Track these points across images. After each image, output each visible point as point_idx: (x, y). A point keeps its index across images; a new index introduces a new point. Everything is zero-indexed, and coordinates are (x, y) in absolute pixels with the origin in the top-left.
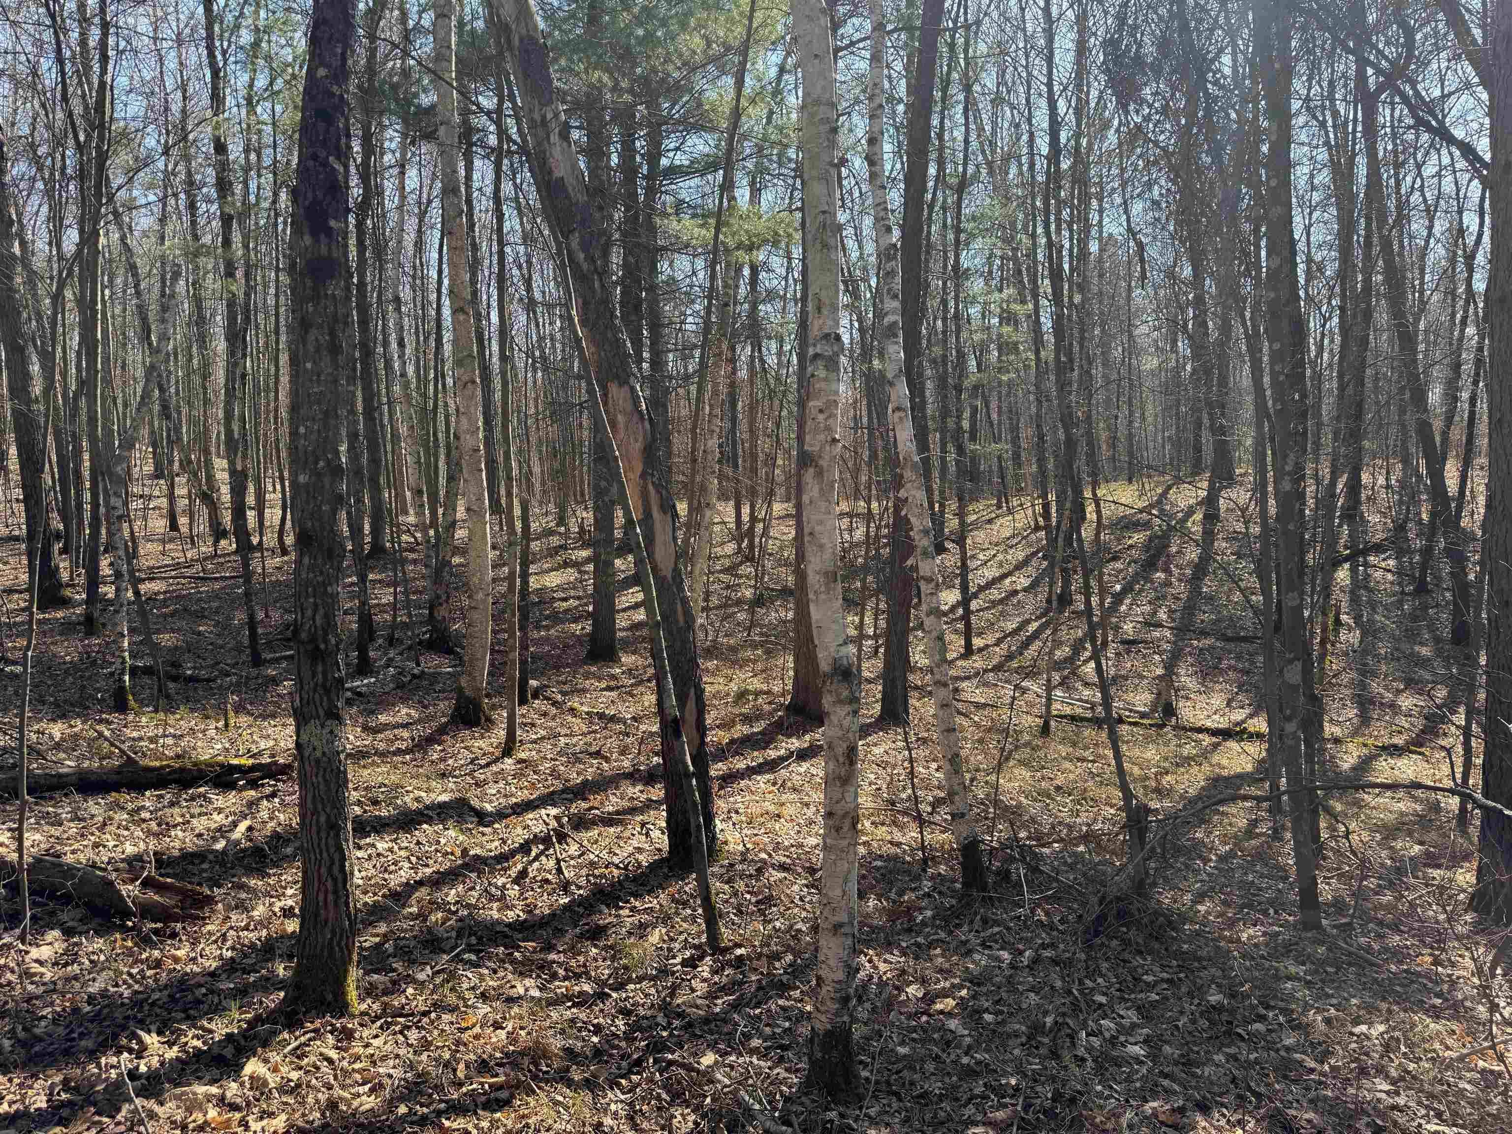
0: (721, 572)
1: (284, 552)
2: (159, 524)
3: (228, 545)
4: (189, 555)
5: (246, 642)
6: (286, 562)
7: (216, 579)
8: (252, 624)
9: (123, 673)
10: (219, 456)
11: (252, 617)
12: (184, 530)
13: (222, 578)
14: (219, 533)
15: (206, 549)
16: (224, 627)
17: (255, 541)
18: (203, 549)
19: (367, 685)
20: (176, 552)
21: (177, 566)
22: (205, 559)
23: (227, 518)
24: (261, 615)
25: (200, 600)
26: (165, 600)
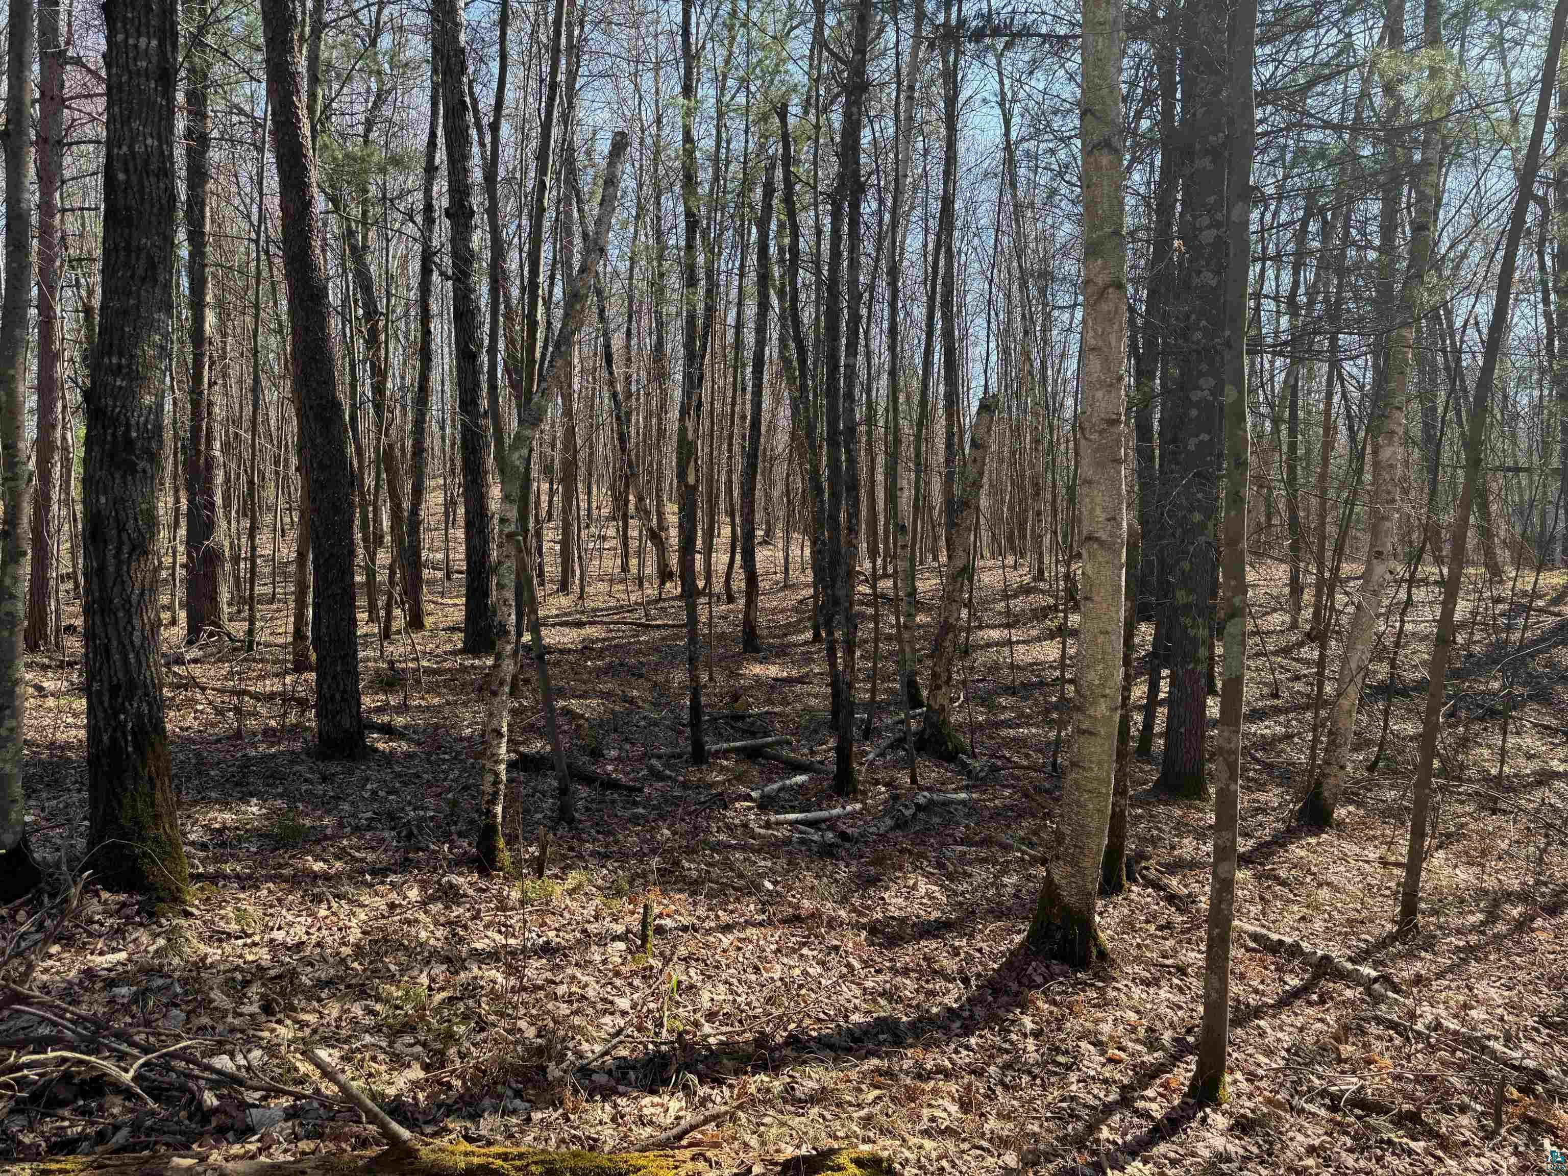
0: (1276, 653)
1: (731, 599)
2: (612, 564)
3: (674, 588)
4: (633, 598)
5: (686, 716)
6: (732, 611)
7: (658, 627)
8: (695, 690)
9: (493, 801)
10: (670, 500)
11: (694, 679)
12: (634, 570)
13: (664, 626)
14: (665, 575)
15: (651, 591)
16: (661, 689)
17: (701, 584)
18: (649, 592)
19: (852, 815)
20: (622, 594)
21: (619, 609)
22: (649, 603)
23: (674, 561)
24: (704, 677)
25: (638, 652)
26: (602, 650)
